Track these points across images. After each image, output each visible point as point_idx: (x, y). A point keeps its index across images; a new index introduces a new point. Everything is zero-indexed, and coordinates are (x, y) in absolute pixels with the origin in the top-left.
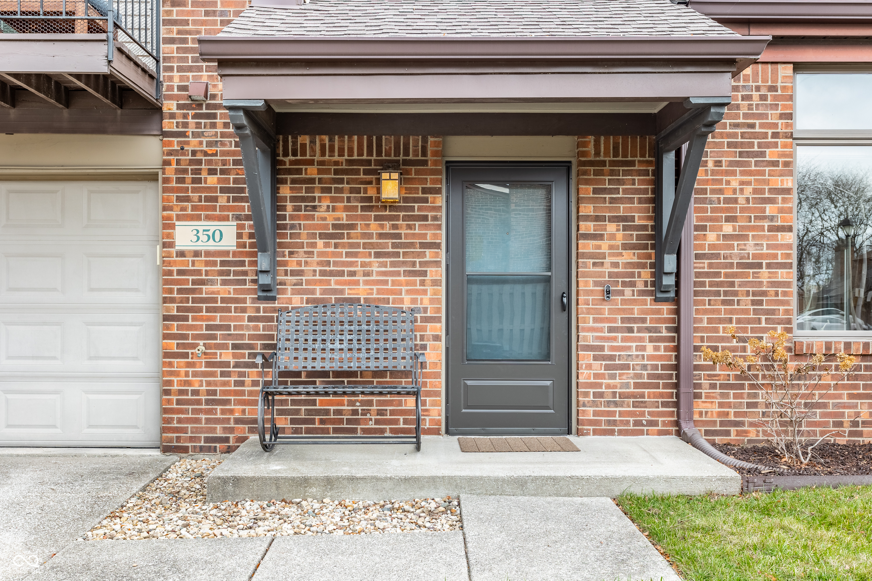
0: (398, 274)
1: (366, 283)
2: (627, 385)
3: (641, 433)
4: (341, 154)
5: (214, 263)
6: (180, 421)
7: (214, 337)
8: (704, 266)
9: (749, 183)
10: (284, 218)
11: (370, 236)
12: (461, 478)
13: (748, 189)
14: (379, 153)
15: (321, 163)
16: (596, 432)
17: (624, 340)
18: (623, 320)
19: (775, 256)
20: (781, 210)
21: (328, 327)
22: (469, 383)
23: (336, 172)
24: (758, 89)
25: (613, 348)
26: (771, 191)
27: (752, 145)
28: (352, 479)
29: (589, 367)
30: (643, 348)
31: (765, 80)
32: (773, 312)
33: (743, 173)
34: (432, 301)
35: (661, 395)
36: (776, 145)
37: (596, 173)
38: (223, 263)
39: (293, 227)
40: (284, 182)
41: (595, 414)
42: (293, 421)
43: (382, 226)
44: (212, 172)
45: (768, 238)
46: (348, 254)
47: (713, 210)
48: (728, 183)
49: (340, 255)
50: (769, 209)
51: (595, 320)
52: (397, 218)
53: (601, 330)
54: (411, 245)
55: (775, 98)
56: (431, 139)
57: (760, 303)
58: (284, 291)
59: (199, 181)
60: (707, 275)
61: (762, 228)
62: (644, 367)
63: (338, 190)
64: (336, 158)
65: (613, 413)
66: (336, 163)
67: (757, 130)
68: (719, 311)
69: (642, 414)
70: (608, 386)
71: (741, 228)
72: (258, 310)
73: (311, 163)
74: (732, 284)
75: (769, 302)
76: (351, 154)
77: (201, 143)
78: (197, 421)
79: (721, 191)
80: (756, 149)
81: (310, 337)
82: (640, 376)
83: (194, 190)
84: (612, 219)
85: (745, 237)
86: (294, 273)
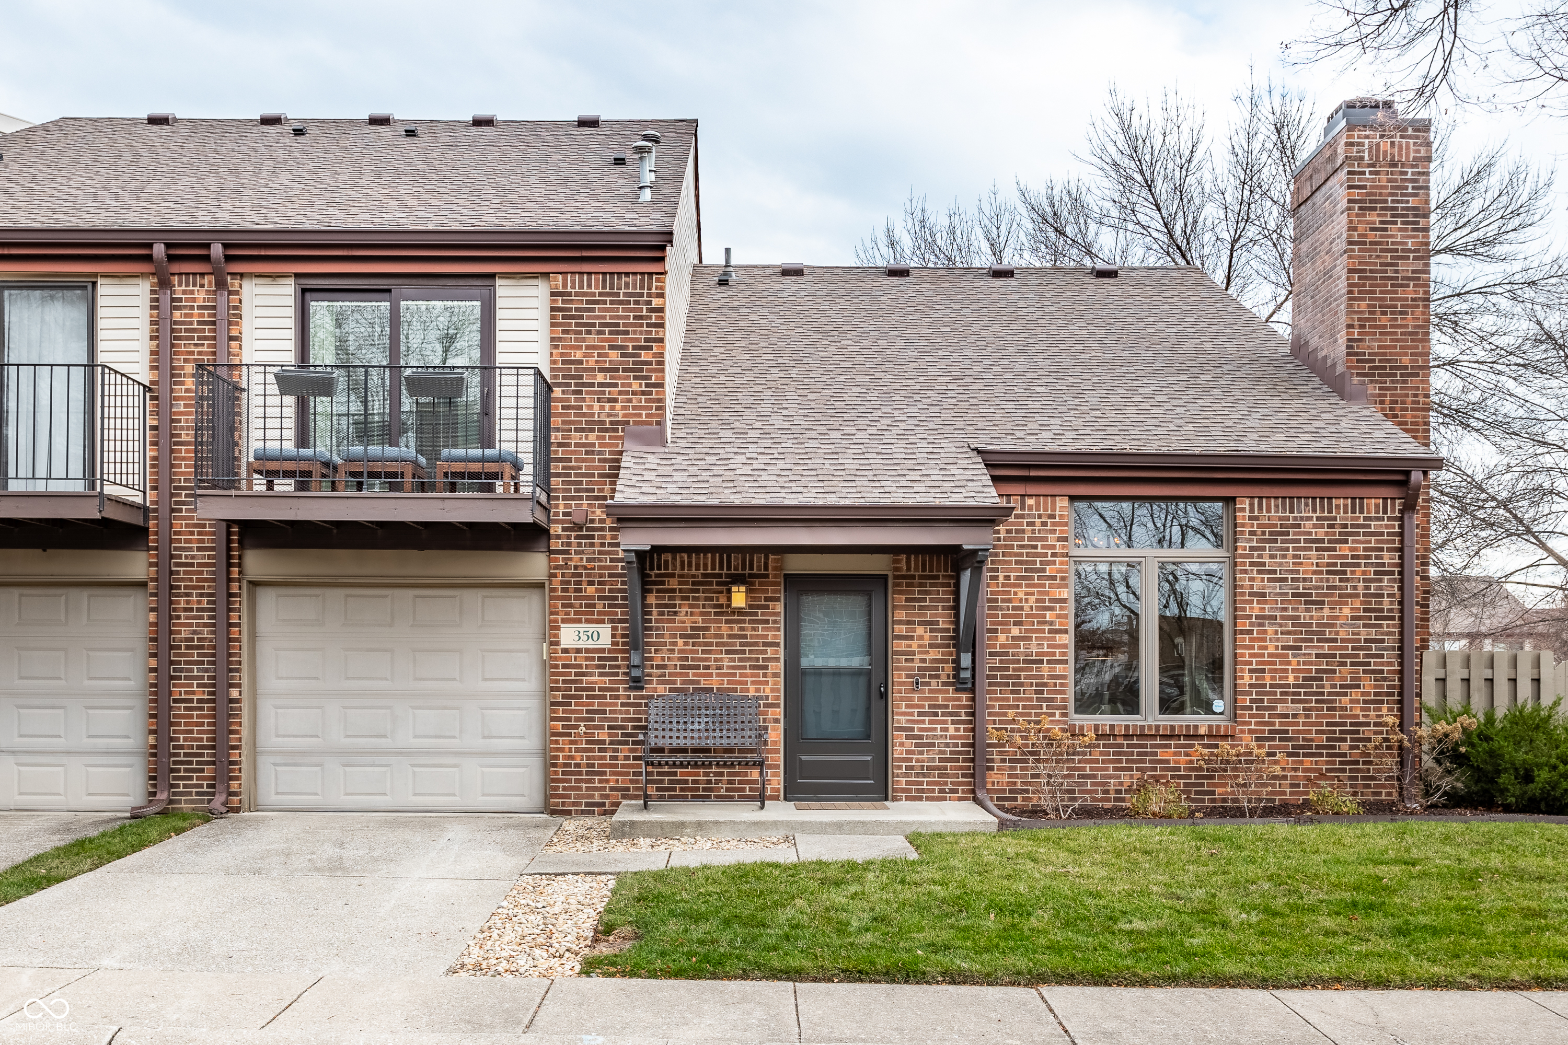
0: (745, 667)
1: (718, 675)
2: (933, 760)
3: (945, 799)
4: (698, 569)
5: (593, 659)
6: (564, 789)
7: (593, 720)
8: (996, 662)
9: (1032, 594)
10: (650, 621)
11: (721, 636)
12: (796, 822)
13: (1032, 599)
14: (729, 568)
15: (681, 576)
16: (907, 799)
17: (930, 722)
18: (930, 706)
19: (1054, 654)
20: (1058, 616)
21: (689, 712)
22: (803, 758)
23: (694, 583)
24: (1040, 516)
25: (921, 729)
26: (1051, 600)
27: (1035, 563)
28: (716, 823)
29: (902, 745)
30: (946, 729)
31: (1046, 510)
32: (1052, 700)
33: (1027, 586)
34: (772, 690)
35: (961, 768)
36: (1054, 563)
37: (908, 585)
38: (600, 659)
39: (658, 629)
40: (650, 591)
41: (907, 783)
42: (658, 789)
43: (731, 629)
44: (591, 583)
45: (1048, 639)
46: (703, 652)
47: (1003, 616)
48: (1015, 593)
49: (697, 652)
50: (1049, 615)
51: (907, 706)
52: (744, 621)
53: (912, 714)
54: (756, 644)
55: (1054, 524)
56: (771, 557)
57: (1042, 692)
58: (650, 682)
59: (580, 590)
60: (998, 669)
61: (1043, 631)
62: (947, 745)
63: (695, 599)
64: (693, 572)
65: (922, 783)
66: (694, 576)
67: (1039, 550)
68: (1008, 699)
69: (946, 783)
70: (918, 761)
71: (1026, 631)
72: (629, 697)
73: (672, 576)
74: (1019, 677)
75: (1049, 692)
76: (705, 568)
77: (582, 559)
78: (580, 789)
79: (1010, 601)
80: (1038, 566)
81: (675, 720)
82: (944, 752)
83: (576, 598)
84: (921, 623)
85: (1030, 639)
86: (658, 667)
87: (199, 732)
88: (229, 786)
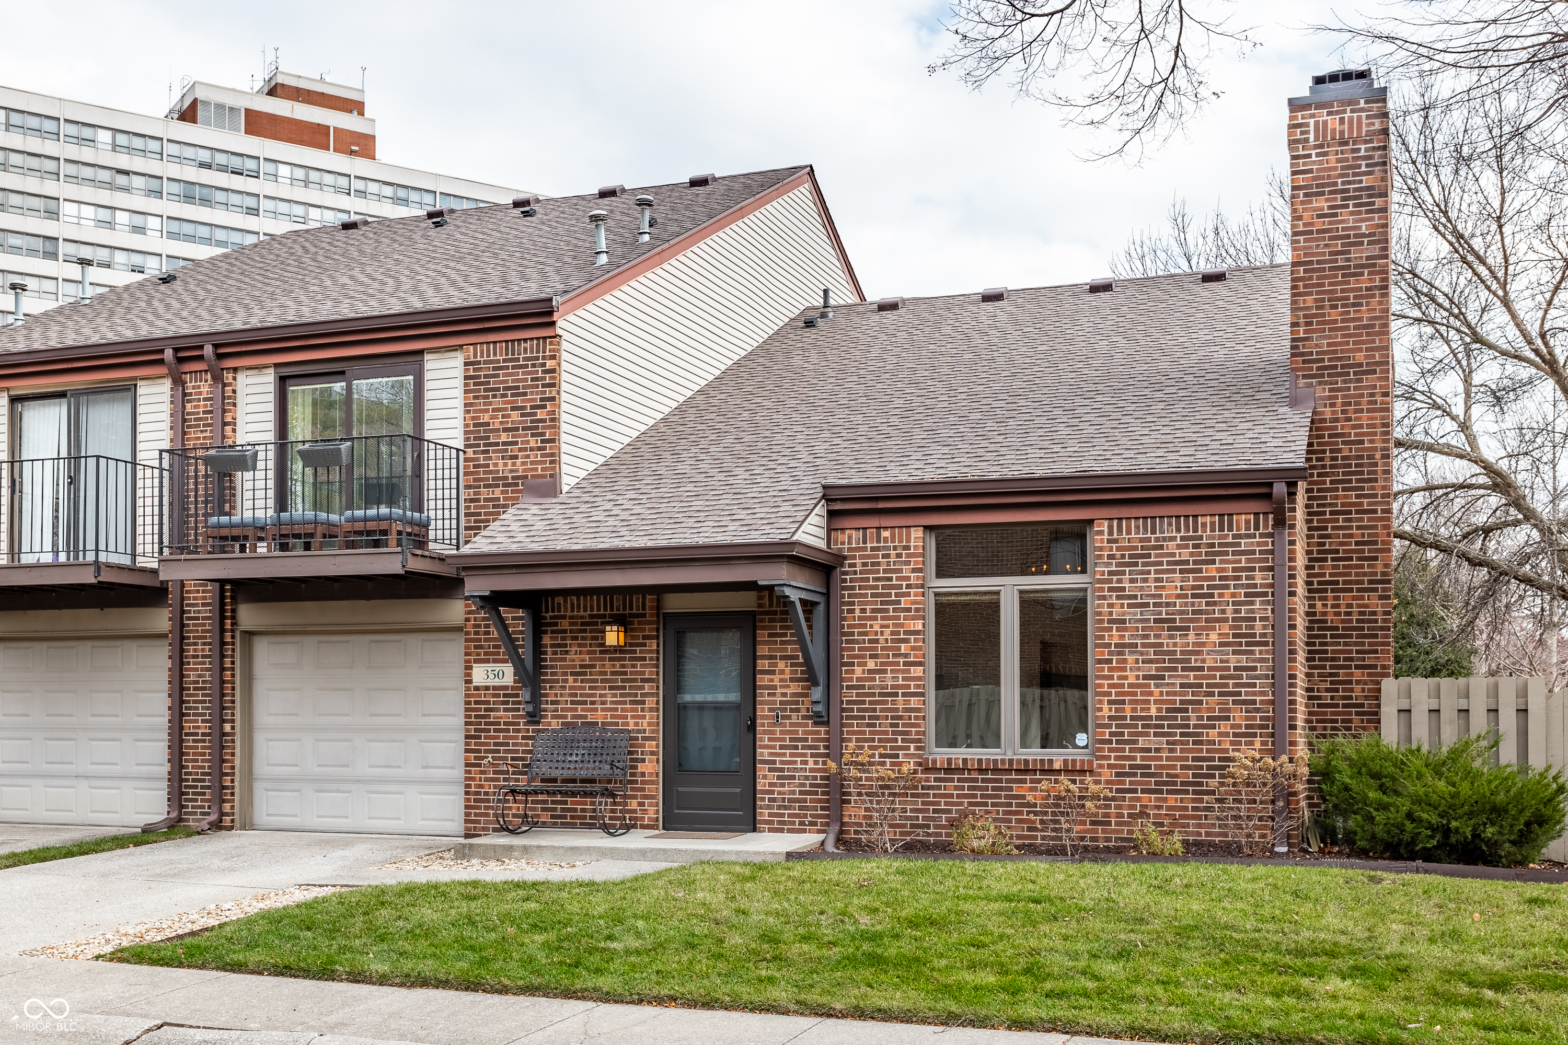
0: (625, 703)
1: (603, 710)
2: (794, 792)
3: (804, 831)
4: (585, 610)
5: (498, 696)
6: (476, 815)
7: (499, 752)
8: (853, 695)
9: (888, 626)
10: (545, 660)
11: (605, 673)
12: (606, 848)
13: (888, 631)
14: (612, 609)
15: (571, 617)
16: (770, 830)
17: (791, 755)
18: (791, 740)
19: (909, 687)
20: (913, 648)
21: (569, 745)
22: (680, 789)
23: (582, 624)
24: (895, 548)
25: (782, 762)
26: (906, 633)
27: (890, 595)
28: (539, 847)
29: (765, 777)
30: (806, 763)
31: (901, 541)
32: (907, 733)
33: (883, 618)
34: (649, 724)
35: (820, 801)
36: (909, 594)
37: (771, 621)
38: (505, 695)
39: (552, 667)
40: (546, 632)
41: (770, 815)
42: (552, 817)
43: (614, 666)
45: (903, 671)
46: (590, 688)
47: (860, 649)
48: (871, 626)
49: (584, 688)
50: (904, 648)
51: (770, 740)
52: (624, 659)
53: (774, 747)
54: (635, 680)
55: (908, 555)
56: (648, 597)
57: (897, 725)
58: (546, 717)
59: (488, 633)
60: (855, 702)
61: (898, 664)
62: (807, 778)
63: (583, 638)
64: (582, 613)
65: (783, 815)
66: (582, 617)
67: (894, 582)
68: (864, 733)
69: (805, 816)
70: (779, 793)
71: (882, 664)
72: (528, 731)
73: (564, 617)
74: (875, 710)
75: (904, 725)
76: (592, 610)
78: (487, 815)
79: (866, 634)
80: (893, 598)
81: (556, 752)
82: (804, 785)
83: (486, 640)
84: (782, 658)
85: (885, 671)
86: (553, 703)
87: (203, 761)
88: (221, 808)
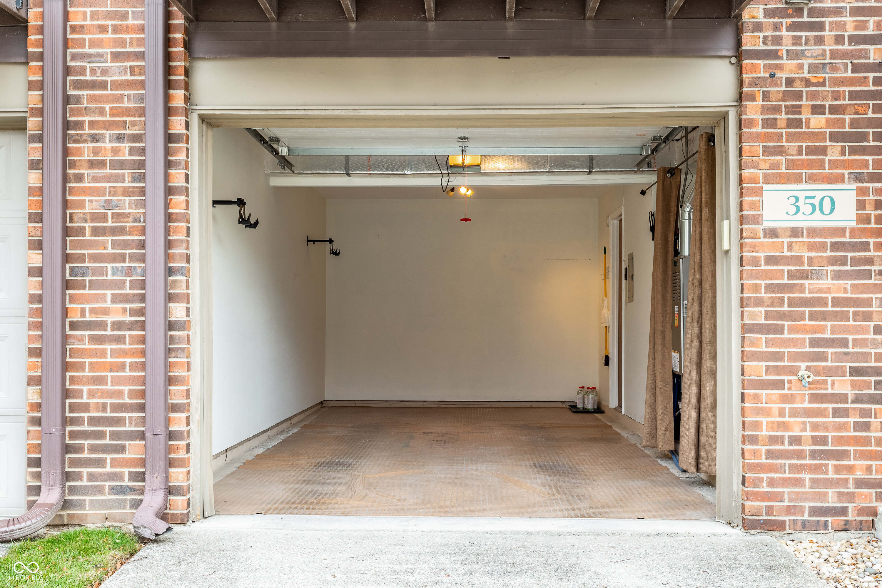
5: (822, 247)
6: (771, 482)
7: (823, 357)
38: (835, 246)
44: (817, 110)
59: (798, 123)
77: (801, 67)
78: (798, 482)
83: (791, 137)
87: (116, 381)
88: (168, 478)
